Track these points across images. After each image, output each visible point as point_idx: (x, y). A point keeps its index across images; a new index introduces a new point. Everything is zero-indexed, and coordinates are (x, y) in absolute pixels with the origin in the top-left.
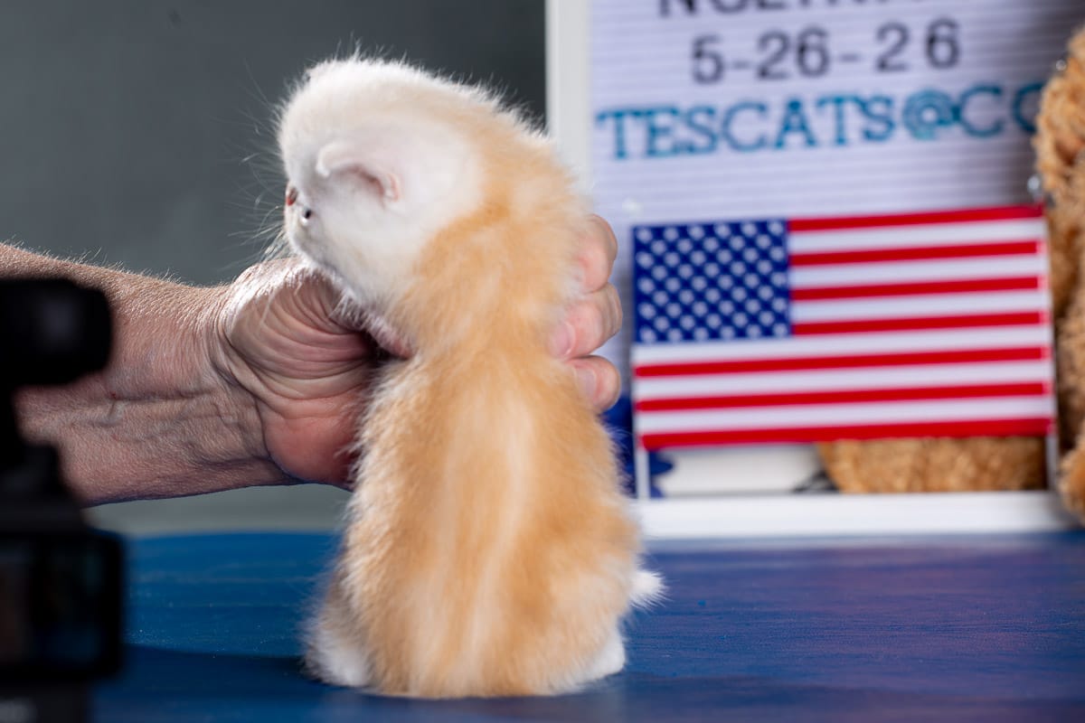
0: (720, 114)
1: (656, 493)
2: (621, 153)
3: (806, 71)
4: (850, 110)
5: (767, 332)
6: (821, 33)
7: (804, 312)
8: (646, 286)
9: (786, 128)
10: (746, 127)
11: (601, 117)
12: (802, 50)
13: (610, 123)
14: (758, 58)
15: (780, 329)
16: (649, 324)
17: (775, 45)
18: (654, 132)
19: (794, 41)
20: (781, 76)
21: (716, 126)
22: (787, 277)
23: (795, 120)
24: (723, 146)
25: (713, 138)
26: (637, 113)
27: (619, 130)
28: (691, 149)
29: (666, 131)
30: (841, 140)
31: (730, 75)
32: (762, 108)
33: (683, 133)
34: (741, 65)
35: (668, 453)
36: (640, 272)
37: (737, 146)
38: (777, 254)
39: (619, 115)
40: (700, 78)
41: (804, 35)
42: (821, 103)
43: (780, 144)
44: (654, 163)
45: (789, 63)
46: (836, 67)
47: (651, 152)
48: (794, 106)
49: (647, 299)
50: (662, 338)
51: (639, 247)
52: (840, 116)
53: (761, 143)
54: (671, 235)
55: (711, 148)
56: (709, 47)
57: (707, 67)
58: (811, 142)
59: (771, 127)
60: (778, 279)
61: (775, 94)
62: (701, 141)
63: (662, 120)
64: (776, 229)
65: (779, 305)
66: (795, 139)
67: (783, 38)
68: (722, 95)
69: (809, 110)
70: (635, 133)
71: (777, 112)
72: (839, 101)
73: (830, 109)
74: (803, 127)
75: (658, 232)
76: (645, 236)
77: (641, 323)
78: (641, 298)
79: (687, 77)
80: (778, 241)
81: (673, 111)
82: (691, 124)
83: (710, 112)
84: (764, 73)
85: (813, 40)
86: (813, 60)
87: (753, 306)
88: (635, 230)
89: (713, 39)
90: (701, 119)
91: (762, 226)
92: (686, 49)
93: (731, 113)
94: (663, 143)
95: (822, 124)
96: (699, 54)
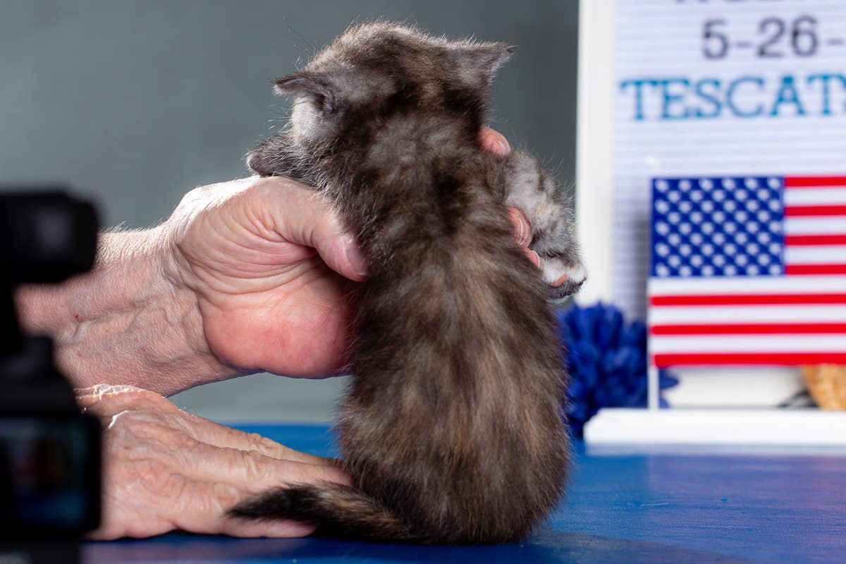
0: (725, 86)
1: (664, 404)
2: (640, 117)
3: (798, 52)
4: (835, 85)
5: (764, 271)
6: (812, 21)
7: (795, 255)
8: (662, 228)
9: (781, 99)
10: (746, 97)
11: (624, 85)
12: (796, 34)
13: (631, 90)
14: (759, 39)
15: (775, 269)
16: (664, 261)
17: (773, 29)
18: (667, 98)
19: (789, 27)
20: (777, 55)
21: (721, 96)
22: (782, 225)
23: (788, 93)
24: (726, 112)
25: (718, 105)
26: (654, 83)
27: (639, 96)
28: (699, 114)
29: (678, 98)
30: (826, 112)
31: (733, 52)
32: (760, 82)
33: (693, 101)
34: (743, 45)
35: (675, 371)
36: (657, 217)
37: (738, 113)
38: (775, 205)
39: (639, 83)
40: (708, 54)
41: (797, 22)
42: (811, 79)
43: (774, 113)
44: (667, 124)
45: (784, 45)
46: (823, 49)
47: (666, 116)
48: (788, 81)
49: (664, 240)
50: (674, 273)
51: (657, 195)
52: (826, 91)
53: (759, 111)
54: (685, 186)
55: (716, 114)
56: (716, 29)
57: (715, 45)
58: (801, 112)
59: (768, 98)
60: (775, 227)
61: (772, 70)
62: (708, 108)
63: (675, 89)
64: (774, 184)
65: (775, 248)
66: (787, 109)
67: (780, 23)
68: (725, 70)
69: (800, 85)
70: (652, 99)
71: (773, 86)
72: (826, 78)
73: (818, 84)
74: (795, 100)
75: (674, 183)
76: (662, 186)
77: (657, 260)
78: (658, 239)
79: (698, 54)
80: (775, 195)
81: (686, 82)
82: (699, 93)
83: (716, 83)
84: (762, 52)
85: (805, 26)
86: (805, 42)
87: (752, 249)
88: (654, 181)
89: (720, 22)
90: (708, 89)
91: (763, 182)
92: (698, 30)
93: (734, 84)
94: (675, 109)
95: (811, 97)
96: (708, 35)
